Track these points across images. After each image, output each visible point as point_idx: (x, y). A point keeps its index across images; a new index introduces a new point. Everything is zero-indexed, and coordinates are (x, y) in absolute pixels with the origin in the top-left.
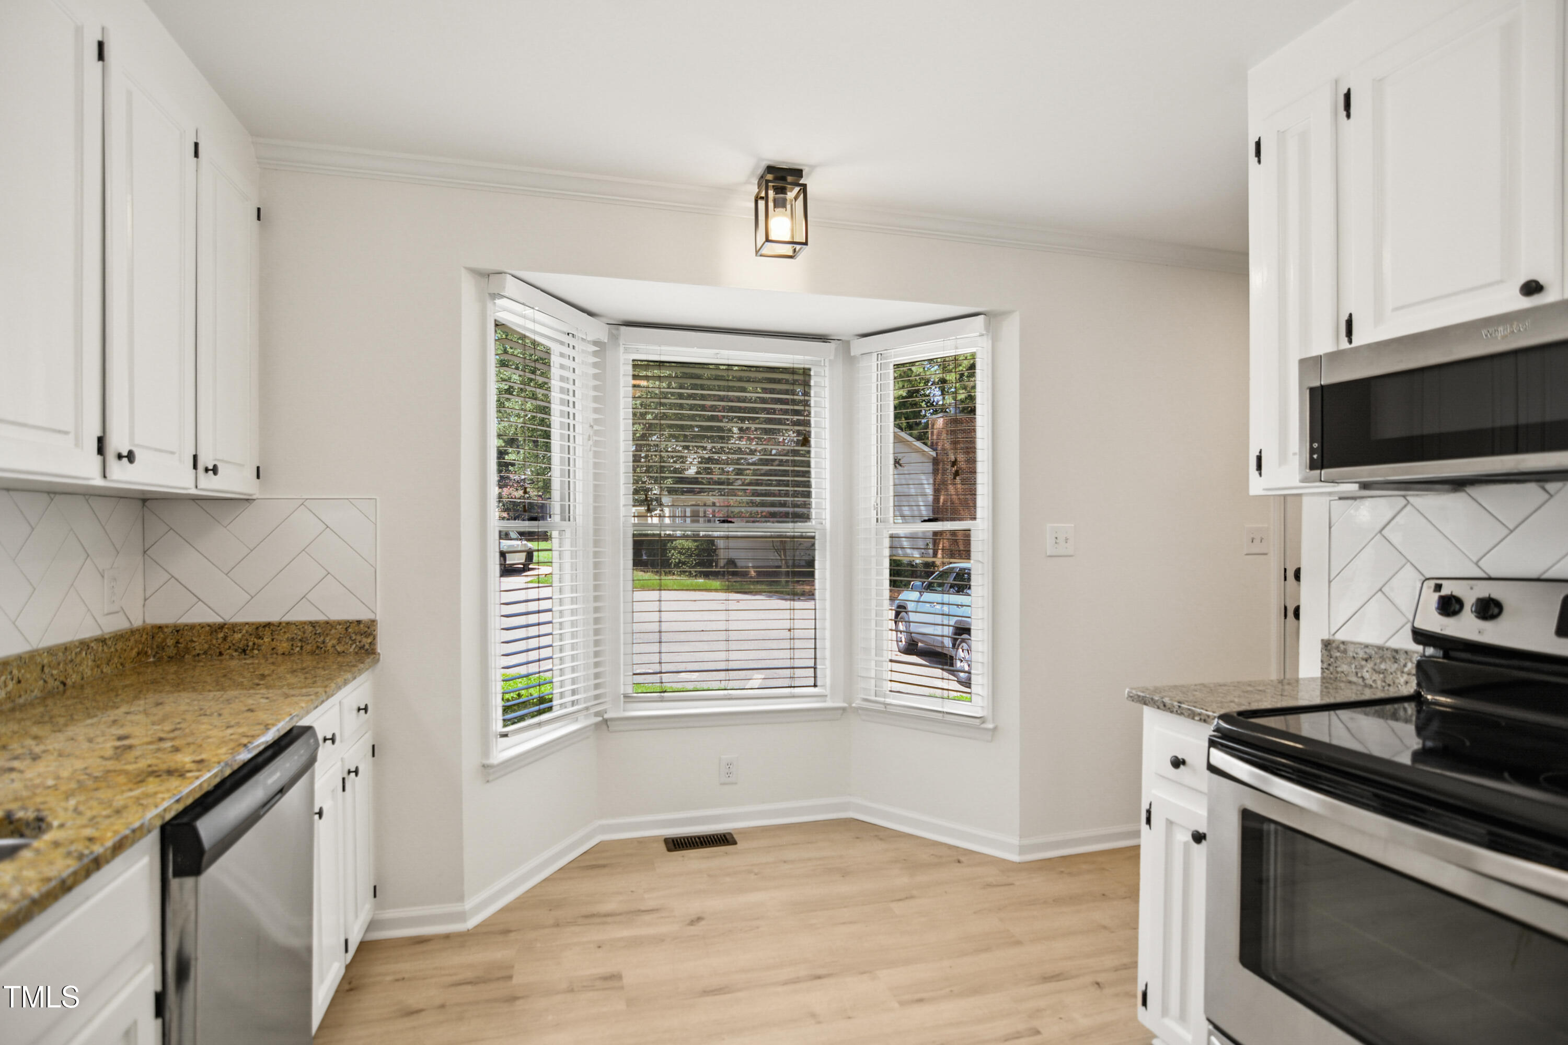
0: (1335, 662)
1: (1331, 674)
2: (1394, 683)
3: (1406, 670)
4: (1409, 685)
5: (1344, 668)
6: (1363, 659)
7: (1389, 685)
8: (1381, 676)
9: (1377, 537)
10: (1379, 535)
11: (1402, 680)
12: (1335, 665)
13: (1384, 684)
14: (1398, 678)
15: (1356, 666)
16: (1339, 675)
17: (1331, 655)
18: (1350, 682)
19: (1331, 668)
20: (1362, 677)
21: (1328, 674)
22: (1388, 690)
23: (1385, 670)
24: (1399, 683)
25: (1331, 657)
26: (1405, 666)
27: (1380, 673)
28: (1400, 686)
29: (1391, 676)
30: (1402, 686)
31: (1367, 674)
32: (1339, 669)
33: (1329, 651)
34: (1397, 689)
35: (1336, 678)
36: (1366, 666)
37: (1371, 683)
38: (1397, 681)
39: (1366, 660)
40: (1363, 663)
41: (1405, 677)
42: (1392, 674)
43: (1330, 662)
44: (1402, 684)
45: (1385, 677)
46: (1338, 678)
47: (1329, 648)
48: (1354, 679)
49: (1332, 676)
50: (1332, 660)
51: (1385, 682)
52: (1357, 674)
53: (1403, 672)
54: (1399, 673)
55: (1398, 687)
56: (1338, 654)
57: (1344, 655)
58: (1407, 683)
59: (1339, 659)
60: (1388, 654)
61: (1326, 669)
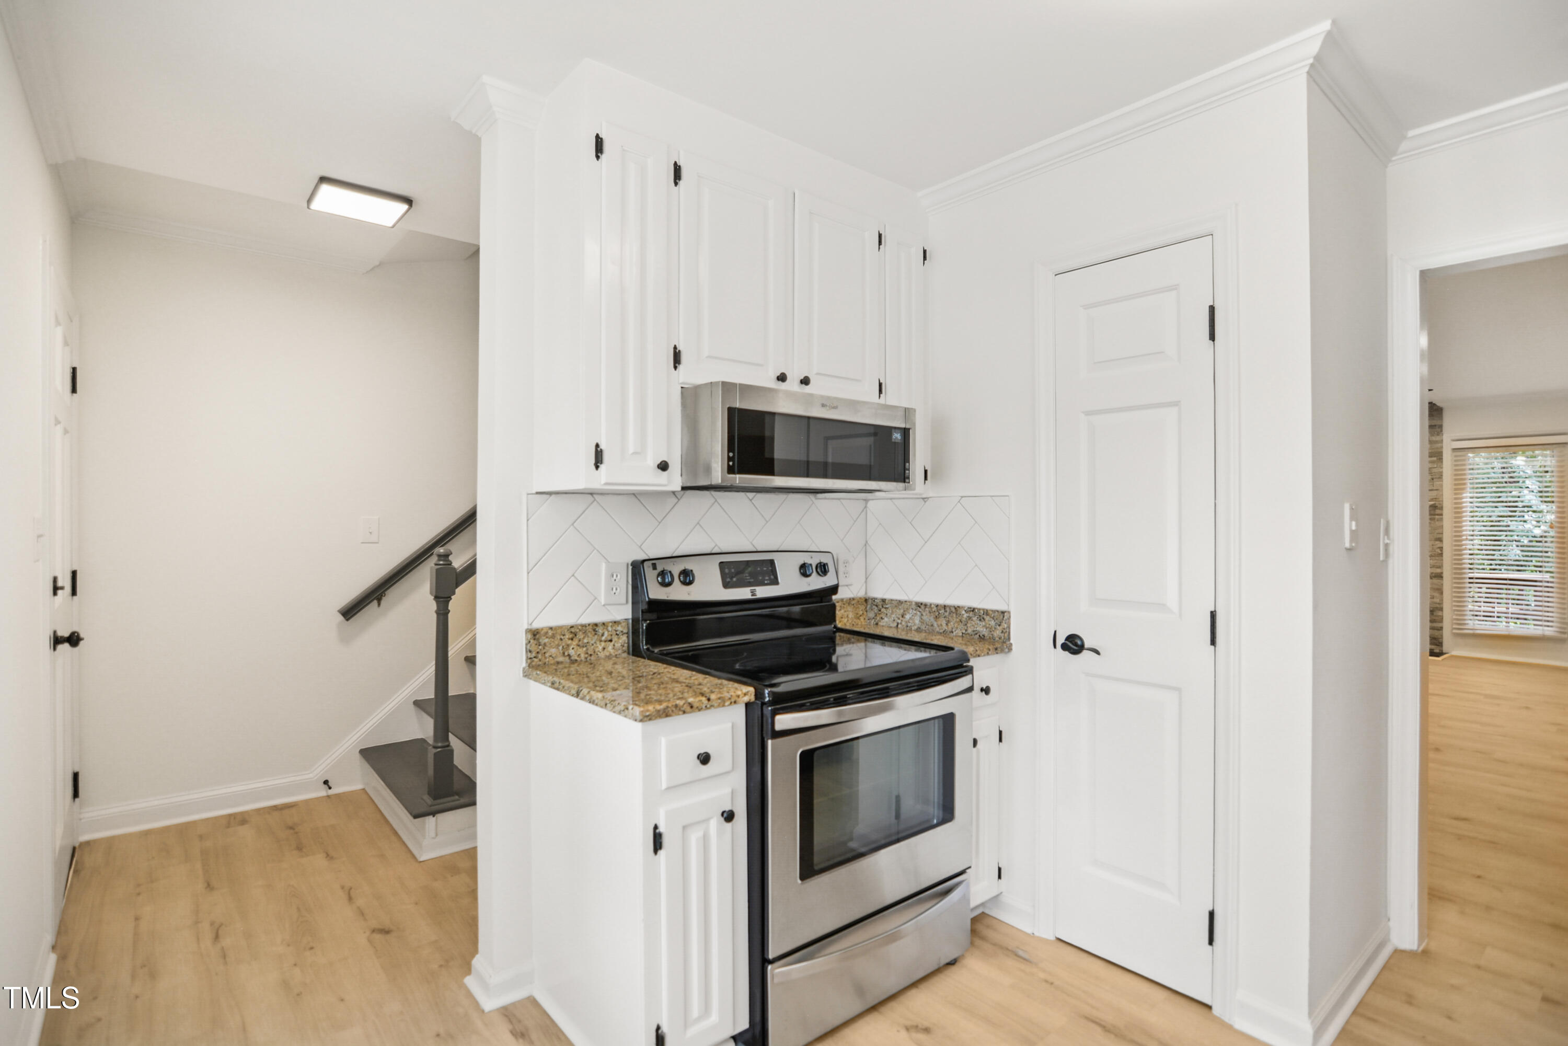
0: (544, 648)
1: (540, 660)
2: (594, 652)
3: (603, 638)
4: (605, 650)
5: (553, 651)
6: (569, 639)
7: (591, 655)
8: (585, 649)
9: (570, 528)
10: (572, 527)
11: (600, 648)
12: (543, 651)
13: (586, 656)
14: (597, 647)
15: (563, 647)
16: (547, 660)
17: (540, 643)
18: (558, 663)
19: (540, 656)
20: (569, 655)
21: (537, 662)
22: (590, 659)
23: (588, 643)
24: (599, 651)
25: (539, 645)
26: (603, 635)
27: (583, 647)
28: (599, 653)
29: (592, 647)
30: (600, 652)
31: (573, 651)
32: (547, 655)
33: (538, 639)
34: (597, 656)
35: (545, 664)
36: (571, 644)
37: (576, 658)
38: (597, 650)
39: (572, 639)
40: (570, 642)
41: (603, 644)
42: (593, 645)
43: (538, 650)
44: (601, 651)
45: (587, 649)
46: (547, 663)
47: (537, 636)
48: (561, 659)
49: (541, 663)
50: (540, 647)
51: (587, 653)
52: (564, 653)
53: (601, 641)
54: (598, 643)
55: (597, 654)
56: (546, 640)
57: (553, 640)
58: (604, 649)
59: (547, 644)
60: (590, 629)
61: (535, 657)
